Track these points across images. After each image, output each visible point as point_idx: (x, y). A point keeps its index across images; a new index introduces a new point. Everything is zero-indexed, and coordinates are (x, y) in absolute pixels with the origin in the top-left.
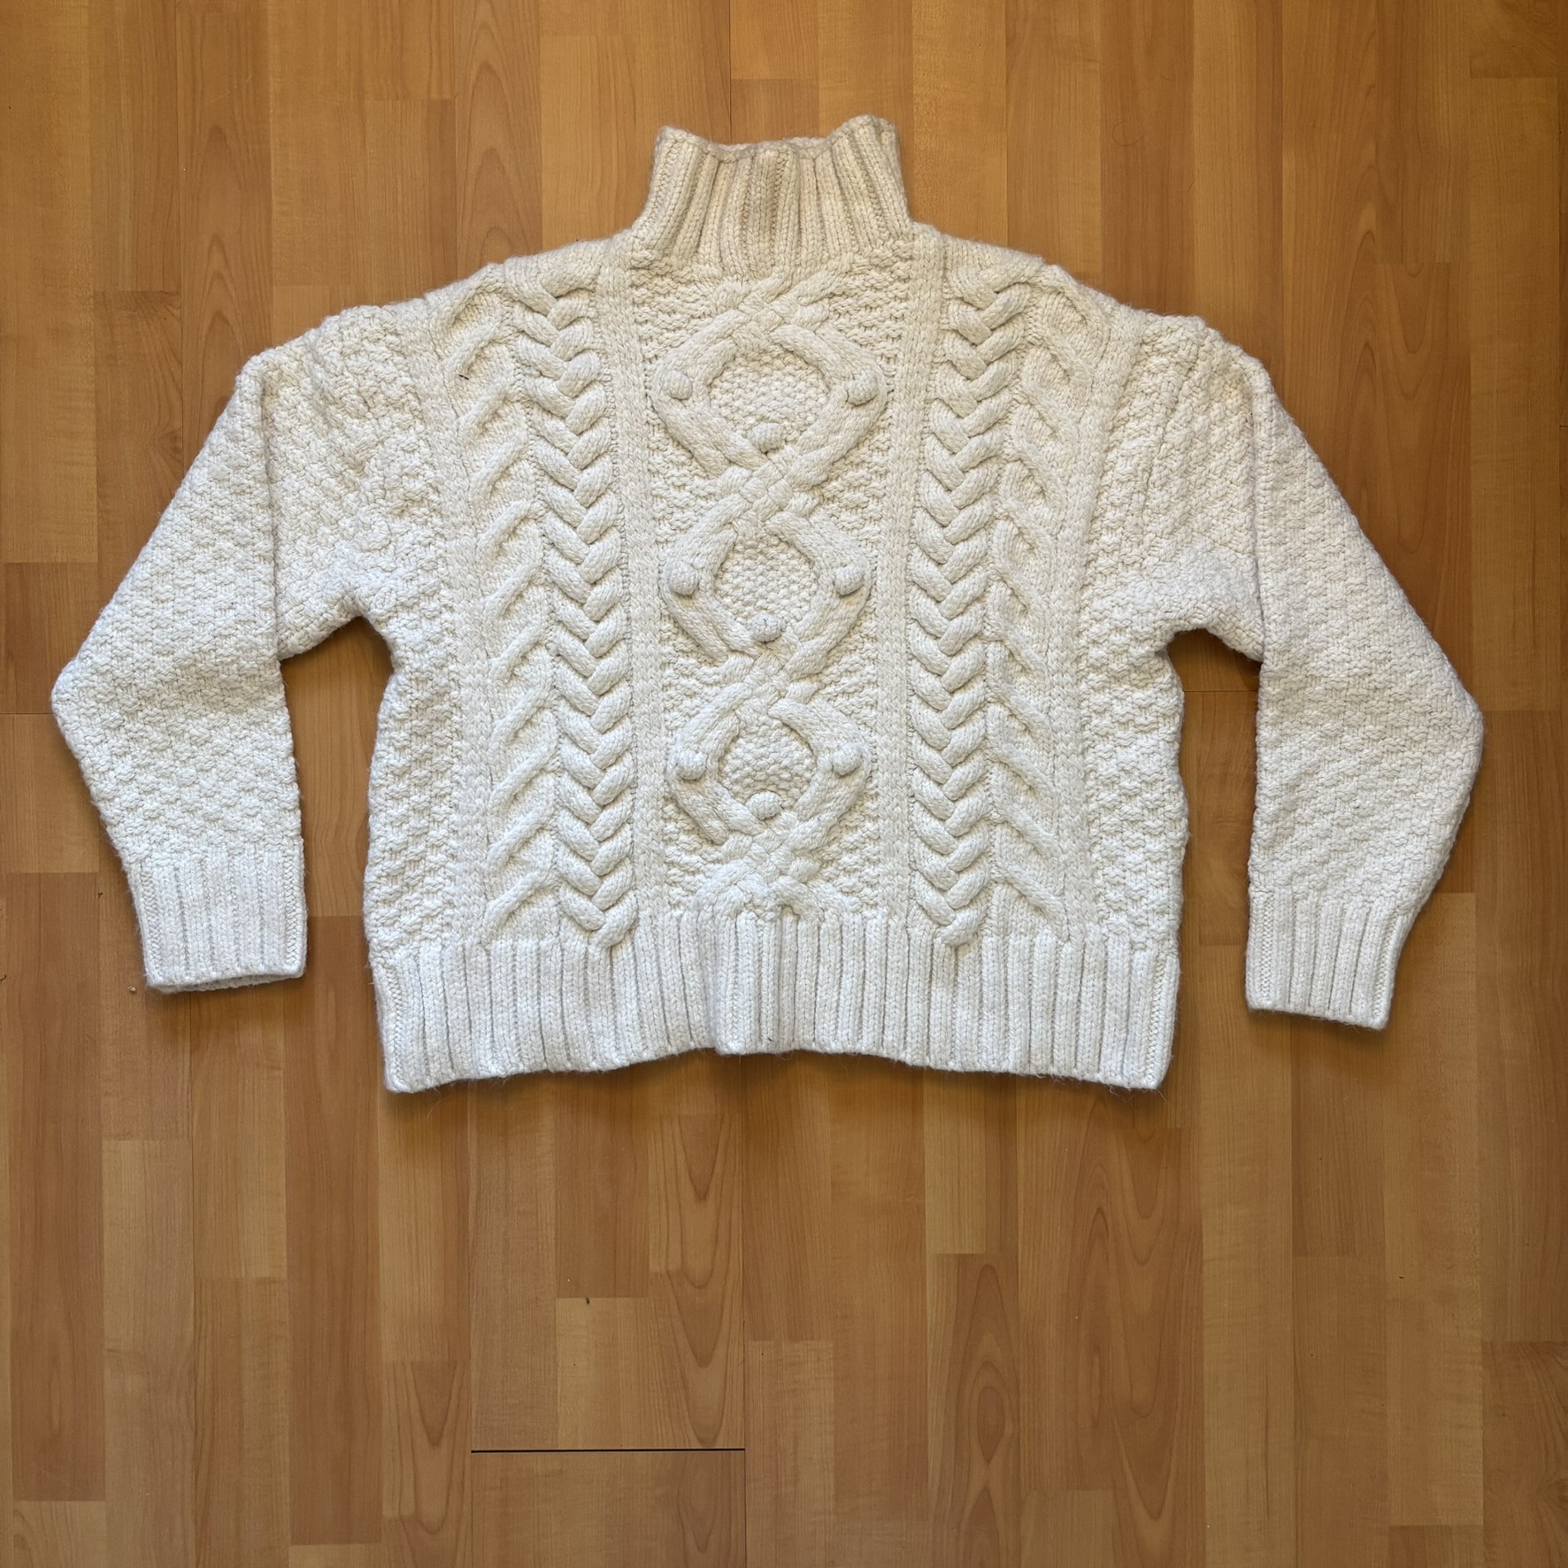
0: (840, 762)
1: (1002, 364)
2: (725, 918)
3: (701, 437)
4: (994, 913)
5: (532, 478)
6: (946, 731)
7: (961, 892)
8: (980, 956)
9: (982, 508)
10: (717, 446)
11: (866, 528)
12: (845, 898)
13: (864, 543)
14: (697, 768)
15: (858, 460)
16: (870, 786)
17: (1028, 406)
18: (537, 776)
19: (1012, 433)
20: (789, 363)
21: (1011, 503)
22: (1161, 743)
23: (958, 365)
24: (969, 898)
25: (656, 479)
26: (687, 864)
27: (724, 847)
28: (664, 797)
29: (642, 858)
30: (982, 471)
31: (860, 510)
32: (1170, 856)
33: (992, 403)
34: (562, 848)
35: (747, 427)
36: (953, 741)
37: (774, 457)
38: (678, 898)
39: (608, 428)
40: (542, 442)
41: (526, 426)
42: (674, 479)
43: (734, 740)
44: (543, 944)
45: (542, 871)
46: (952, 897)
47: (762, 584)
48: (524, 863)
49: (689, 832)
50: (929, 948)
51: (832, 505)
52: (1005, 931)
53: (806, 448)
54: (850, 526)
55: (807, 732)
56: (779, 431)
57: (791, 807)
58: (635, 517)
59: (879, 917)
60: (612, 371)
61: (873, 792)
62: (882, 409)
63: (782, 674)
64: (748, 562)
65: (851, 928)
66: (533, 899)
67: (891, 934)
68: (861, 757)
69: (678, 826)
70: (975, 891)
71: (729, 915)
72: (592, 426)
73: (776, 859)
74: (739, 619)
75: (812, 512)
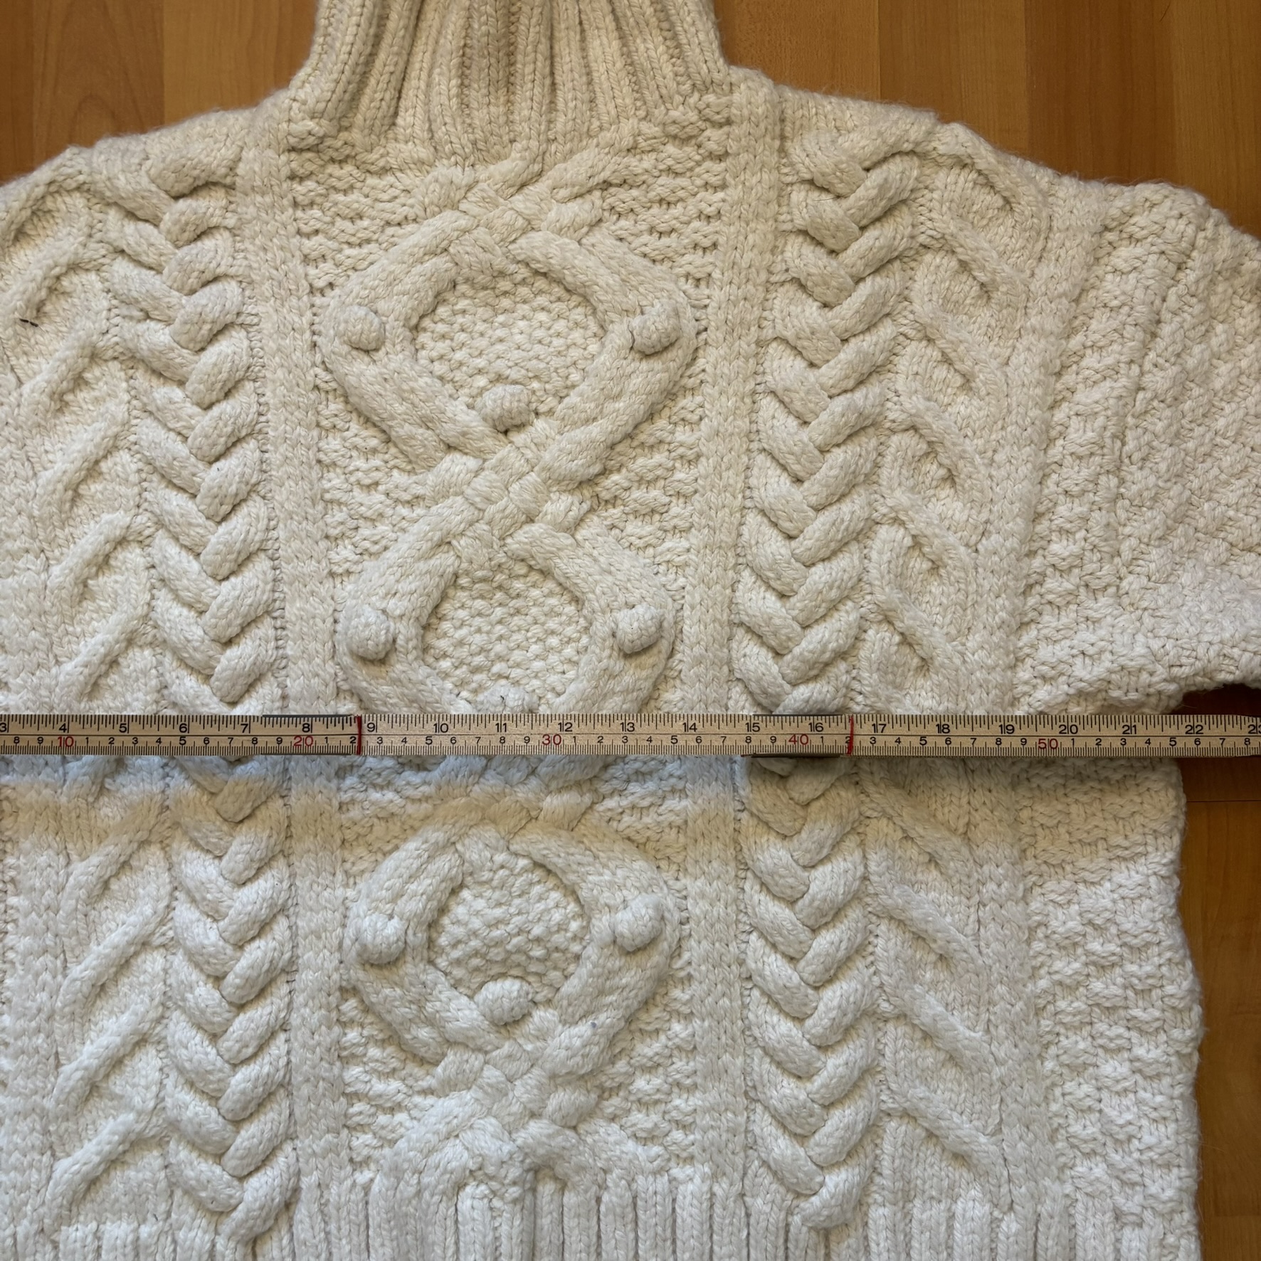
0: (626, 932)
1: (879, 281)
2: (436, 1198)
3: (399, 408)
4: (886, 1166)
5: (134, 478)
6: (799, 871)
7: (832, 1141)
8: (866, 1238)
9: (851, 509)
10: (426, 422)
11: (668, 544)
12: (640, 1149)
13: (662, 568)
14: (389, 946)
15: (652, 440)
16: (678, 964)
17: (924, 343)
18: (136, 954)
19: (900, 386)
20: (541, 292)
21: (900, 497)
22: (1153, 880)
23: (809, 284)
24: (846, 1149)
25: (332, 475)
26: (380, 1096)
27: (439, 1069)
28: (341, 989)
29: (306, 1090)
30: (851, 449)
31: (657, 517)
32: (1175, 1068)
33: (866, 343)
34: (174, 1075)
35: (475, 392)
36: (814, 888)
37: (519, 438)
38: (365, 1152)
39: (254, 398)
40: (149, 421)
41: (126, 397)
42: (360, 474)
43: (454, 892)
44: (145, 1231)
45: (139, 1113)
46: (818, 1150)
47: (500, 638)
48: (113, 1097)
49: (383, 1043)
50: (782, 1233)
51: (612, 511)
52: (904, 1196)
53: (568, 423)
54: (641, 543)
55: (572, 877)
56: (524, 398)
57: (549, 1002)
58: (294, 535)
59: (697, 1180)
60: (260, 309)
61: (682, 974)
62: (689, 359)
63: (534, 782)
64: (479, 604)
65: (650, 1203)
66: (128, 1158)
67: (718, 1210)
68: (663, 918)
69: (365, 1033)
70: (855, 1138)
71: (444, 1193)
72: (227, 395)
73: (522, 1092)
74: (464, 694)
75: (579, 522)
